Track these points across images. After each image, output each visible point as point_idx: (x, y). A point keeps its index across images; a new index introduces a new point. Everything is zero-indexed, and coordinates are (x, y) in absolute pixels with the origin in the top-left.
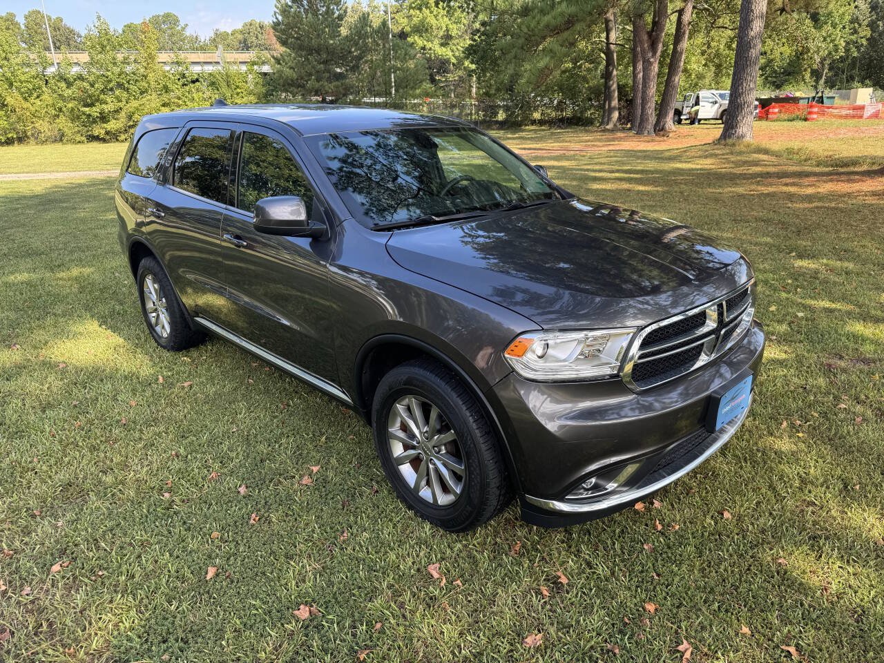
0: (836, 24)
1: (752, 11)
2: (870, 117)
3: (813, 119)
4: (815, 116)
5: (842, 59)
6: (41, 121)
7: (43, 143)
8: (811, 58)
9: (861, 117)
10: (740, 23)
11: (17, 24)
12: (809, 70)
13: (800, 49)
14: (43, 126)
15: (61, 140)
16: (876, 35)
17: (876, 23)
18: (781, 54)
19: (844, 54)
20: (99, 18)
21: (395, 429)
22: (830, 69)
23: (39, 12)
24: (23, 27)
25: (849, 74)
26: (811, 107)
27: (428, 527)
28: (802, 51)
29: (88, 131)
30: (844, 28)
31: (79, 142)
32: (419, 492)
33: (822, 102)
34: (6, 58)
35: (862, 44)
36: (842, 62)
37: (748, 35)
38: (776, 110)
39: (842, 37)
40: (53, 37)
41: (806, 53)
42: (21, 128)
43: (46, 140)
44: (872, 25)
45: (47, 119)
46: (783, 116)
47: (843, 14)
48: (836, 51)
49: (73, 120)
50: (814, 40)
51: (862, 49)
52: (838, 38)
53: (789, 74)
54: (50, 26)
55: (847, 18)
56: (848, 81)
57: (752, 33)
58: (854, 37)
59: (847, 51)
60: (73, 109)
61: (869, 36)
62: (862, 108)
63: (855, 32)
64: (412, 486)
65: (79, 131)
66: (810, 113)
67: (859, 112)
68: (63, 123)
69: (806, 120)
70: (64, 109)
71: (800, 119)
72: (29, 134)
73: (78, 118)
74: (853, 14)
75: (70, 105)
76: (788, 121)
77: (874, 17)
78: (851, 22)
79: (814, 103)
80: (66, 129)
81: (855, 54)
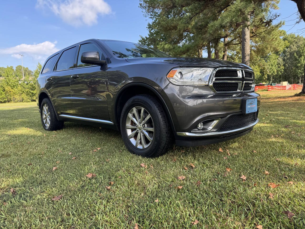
0: (273, 65)
1: (245, 53)
2: (288, 89)
3: (270, 90)
4: (270, 89)
5: (276, 75)
6: (16, 95)
7: (16, 102)
8: (266, 71)
9: (285, 89)
10: (242, 57)
11: (13, 69)
12: (266, 75)
13: (262, 68)
14: (17, 97)
15: (22, 101)
16: (286, 68)
17: (285, 64)
18: (257, 74)
19: (277, 74)
20: (39, 64)
21: (128, 125)
22: (273, 78)
23: (21, 66)
24: (15, 70)
25: (279, 80)
26: (269, 86)
27: (141, 157)
28: (263, 69)
29: (31, 99)
30: (275, 66)
31: (28, 102)
32: (137, 146)
33: (272, 85)
34: (8, 76)
35: (282, 71)
36: (276, 76)
37: (245, 60)
38: (257, 88)
39: (275, 69)
40: (24, 73)
41: (264, 70)
42: (10, 97)
43: (17, 101)
44: (284, 65)
45: (18, 95)
46: (260, 90)
47: (275, 62)
48: (274, 73)
49: (27, 95)
50: (266, 65)
51: (282, 72)
52: (274, 69)
53: (260, 80)
54: (24, 70)
55: (276, 63)
56: (279, 82)
57: (246, 60)
58: (279, 69)
59: (278, 73)
60: (27, 91)
61: (284, 68)
62: (285, 87)
63: (279, 67)
64: (135, 145)
65: (29, 98)
66: (269, 88)
67: (284, 88)
68: (24, 96)
69: (267, 91)
70: (25, 91)
71: (266, 90)
72: (12, 99)
73: (29, 94)
74: (278, 62)
75: (27, 90)
76: (262, 91)
77: (285, 63)
78: (277, 64)
79: (269, 85)
80: (24, 98)
81: (280, 74)
